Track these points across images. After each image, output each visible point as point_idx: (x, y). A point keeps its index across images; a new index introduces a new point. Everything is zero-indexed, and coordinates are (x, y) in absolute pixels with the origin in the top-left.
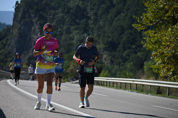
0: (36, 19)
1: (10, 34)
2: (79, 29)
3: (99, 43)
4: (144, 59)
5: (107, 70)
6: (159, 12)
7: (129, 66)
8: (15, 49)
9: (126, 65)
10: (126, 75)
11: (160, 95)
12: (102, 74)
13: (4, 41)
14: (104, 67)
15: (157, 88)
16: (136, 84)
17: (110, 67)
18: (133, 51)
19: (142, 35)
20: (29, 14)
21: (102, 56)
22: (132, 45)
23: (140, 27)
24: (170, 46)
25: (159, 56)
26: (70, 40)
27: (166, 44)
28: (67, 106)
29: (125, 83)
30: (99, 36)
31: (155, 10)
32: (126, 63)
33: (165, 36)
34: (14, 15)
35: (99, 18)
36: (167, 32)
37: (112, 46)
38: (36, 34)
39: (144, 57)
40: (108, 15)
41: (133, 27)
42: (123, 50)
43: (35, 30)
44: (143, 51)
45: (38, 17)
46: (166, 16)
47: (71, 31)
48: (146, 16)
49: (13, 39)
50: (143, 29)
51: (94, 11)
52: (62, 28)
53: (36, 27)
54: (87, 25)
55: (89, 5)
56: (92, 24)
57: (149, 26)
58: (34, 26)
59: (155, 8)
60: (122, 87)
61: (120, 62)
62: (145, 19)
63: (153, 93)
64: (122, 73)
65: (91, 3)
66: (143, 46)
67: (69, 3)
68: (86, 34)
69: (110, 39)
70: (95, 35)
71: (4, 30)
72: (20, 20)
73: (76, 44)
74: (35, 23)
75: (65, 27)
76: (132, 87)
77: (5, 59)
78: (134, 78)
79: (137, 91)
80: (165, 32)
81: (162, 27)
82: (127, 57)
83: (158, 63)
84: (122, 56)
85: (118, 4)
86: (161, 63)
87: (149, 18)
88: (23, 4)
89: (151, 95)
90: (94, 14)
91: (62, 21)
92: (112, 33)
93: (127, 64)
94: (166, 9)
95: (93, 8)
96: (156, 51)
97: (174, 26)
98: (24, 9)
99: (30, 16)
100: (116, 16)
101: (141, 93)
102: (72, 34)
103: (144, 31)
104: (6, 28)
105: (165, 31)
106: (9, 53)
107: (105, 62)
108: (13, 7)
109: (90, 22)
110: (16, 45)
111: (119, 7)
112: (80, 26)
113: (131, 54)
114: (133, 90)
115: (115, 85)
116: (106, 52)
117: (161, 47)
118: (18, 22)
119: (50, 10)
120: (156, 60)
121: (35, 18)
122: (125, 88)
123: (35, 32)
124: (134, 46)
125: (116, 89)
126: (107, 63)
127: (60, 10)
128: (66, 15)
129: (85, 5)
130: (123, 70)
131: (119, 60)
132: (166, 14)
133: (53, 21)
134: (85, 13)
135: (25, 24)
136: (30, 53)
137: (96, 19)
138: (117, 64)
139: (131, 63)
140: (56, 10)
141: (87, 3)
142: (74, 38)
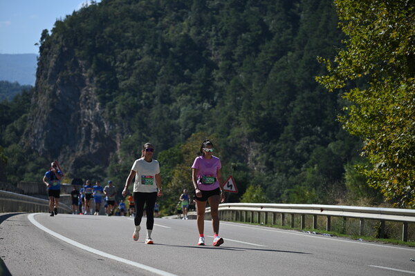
0: (90, 71)
1: (29, 106)
2: (191, 91)
3: (239, 124)
4: (343, 158)
5: (259, 186)
6: (378, 46)
7: (309, 175)
8: (43, 141)
9: (301, 174)
10: (303, 196)
11: (386, 240)
12: (247, 194)
13: (16, 124)
14: (251, 179)
15: (378, 224)
16: (329, 216)
17: (266, 178)
18: (319, 139)
19: (339, 101)
20: (73, 59)
21: (246, 152)
22: (314, 126)
23: (332, 82)
24: (404, 126)
25: (380, 150)
26: (170, 118)
27: (395, 120)
29: (303, 215)
30: (237, 106)
31: (367, 42)
32: (302, 169)
33: (393, 102)
34: (38, 64)
35: (236, 64)
36: (396, 92)
37: (268, 130)
38: (90, 105)
39: (343, 153)
40: (256, 56)
41: (317, 84)
42: (294, 139)
43: (87, 97)
44: (342, 139)
45: (93, 66)
46: (393, 56)
47: (171, 96)
48: (346, 57)
49: (37, 119)
50: (341, 86)
51: (226, 48)
52: (150, 91)
53: (90, 89)
54: (208, 82)
55: (213, 36)
56: (221, 79)
57: (355, 80)
58: (85, 88)
59: (366, 37)
60: (295, 223)
61: (289, 167)
62: (344, 64)
63: (369, 236)
64: (295, 192)
65: (217, 31)
66: (341, 127)
67: (166, 32)
68: (208, 102)
69: (263, 114)
70: (228, 104)
71: (16, 99)
72: (51, 74)
73: (186, 128)
74: (87, 79)
75: (158, 89)
76: (318, 224)
77: (21, 167)
78: (321, 202)
79: (333, 233)
80: (391, 92)
81: (386, 82)
82: (305, 155)
83: (377, 166)
84: (292, 152)
85: (281, 30)
86: (385, 166)
87: (354, 61)
88: (58, 37)
89: (364, 240)
90: (224, 55)
91: (150, 75)
92: (268, 99)
93: (305, 171)
94: (393, 39)
95: (221, 41)
96: (373, 138)
97: (412, 79)
98: (62, 47)
99: (76, 63)
100: (275, 59)
101: (340, 236)
102: (174, 104)
103: (341, 91)
104: (20, 92)
105: (392, 90)
106: (30, 151)
107: (253, 167)
108: (36, 44)
109: (217, 73)
110: (45, 133)
111: (282, 39)
112: (191, 85)
113: (315, 147)
114: (321, 231)
115: (280, 220)
116: (255, 144)
117: (384, 128)
118: (48, 80)
119: (123, 50)
120: (373, 158)
121: (86, 69)
122: (304, 227)
123: (88, 101)
124: (319, 128)
125: (283, 228)
126: (259, 169)
127: (145, 48)
128: (160, 62)
129: (203, 35)
130: (295, 184)
131: (285, 162)
132: (394, 50)
133: (130, 76)
134: (204, 53)
135: (65, 82)
136: (78, 150)
137: (231, 66)
138: (280, 171)
139: (314, 167)
140: (136, 48)
141: (207, 31)
142: (180, 112)
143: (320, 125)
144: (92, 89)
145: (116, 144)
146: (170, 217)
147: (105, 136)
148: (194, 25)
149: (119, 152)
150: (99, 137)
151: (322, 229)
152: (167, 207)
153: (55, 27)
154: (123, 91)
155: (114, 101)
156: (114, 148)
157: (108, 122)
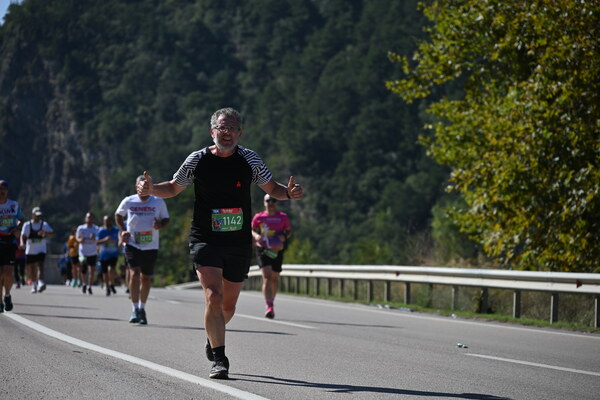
0: (61, 76)
2: (207, 104)
3: (277, 150)
4: (428, 198)
5: (308, 241)
6: (474, 36)
7: (379, 223)
9: (370, 220)
10: (372, 253)
11: (490, 316)
12: (290, 253)
14: (297, 228)
15: (479, 293)
16: (408, 283)
17: (317, 229)
18: (393, 171)
19: (421, 115)
20: (35, 59)
22: (386, 151)
23: (411, 89)
26: (178, 143)
28: (179, 368)
29: (371, 281)
30: (274, 124)
31: (460, 30)
32: (370, 214)
35: (271, 63)
36: (502, 103)
37: (319, 159)
38: (61, 125)
39: (428, 190)
40: (301, 52)
41: (390, 91)
42: (357, 171)
43: (57, 114)
44: (426, 170)
45: (65, 68)
46: (496, 50)
47: (180, 111)
48: (430, 53)
50: (424, 95)
51: (256, 41)
53: (61, 102)
54: (232, 90)
55: (239, 23)
56: (250, 86)
57: (443, 85)
58: (55, 100)
59: (458, 23)
60: (360, 293)
61: (350, 212)
62: (427, 63)
63: (466, 310)
64: (360, 247)
65: (244, 15)
66: (425, 152)
67: (171, 19)
69: (312, 135)
70: (262, 122)
72: (4, 81)
74: (57, 89)
75: (159, 100)
76: (393, 293)
78: (397, 261)
79: (414, 306)
80: (495, 102)
81: (487, 88)
82: (374, 193)
84: (355, 189)
85: (336, 14)
87: (441, 57)
88: (13, 28)
89: (458, 316)
90: (254, 51)
91: (148, 81)
92: (320, 113)
93: (373, 216)
94: (496, 25)
95: (250, 30)
96: (469, 168)
97: (524, 83)
98: (19, 42)
99: (40, 65)
100: (328, 56)
101: (425, 312)
102: (183, 123)
103: (424, 101)
105: (496, 100)
107: (298, 212)
109: (244, 77)
111: (339, 26)
112: (208, 95)
113: (387, 182)
114: (397, 305)
115: (337, 290)
116: (301, 177)
119: (108, 45)
120: (468, 196)
121: (56, 73)
122: (372, 299)
123: (59, 120)
124: (394, 155)
125: (341, 301)
126: (307, 215)
127: (141, 42)
128: (162, 60)
129: (224, 22)
130: (361, 235)
131: (344, 205)
132: (497, 41)
133: (119, 82)
134: (225, 48)
135: (25, 93)
136: (45, 191)
137: (264, 67)
138: (338, 218)
139: (385, 211)
140: (128, 41)
141: (230, 17)
142: (191, 134)
143: (395, 150)
144: (63, 103)
145: (99, 182)
146: (179, 288)
147: (84, 170)
148: (211, 7)
149: (104, 193)
150: (75, 171)
151: (397, 301)
152: (174, 272)
153: (8, 12)
154: (109, 104)
155: (96, 118)
156: (96, 187)
157: (88, 150)
